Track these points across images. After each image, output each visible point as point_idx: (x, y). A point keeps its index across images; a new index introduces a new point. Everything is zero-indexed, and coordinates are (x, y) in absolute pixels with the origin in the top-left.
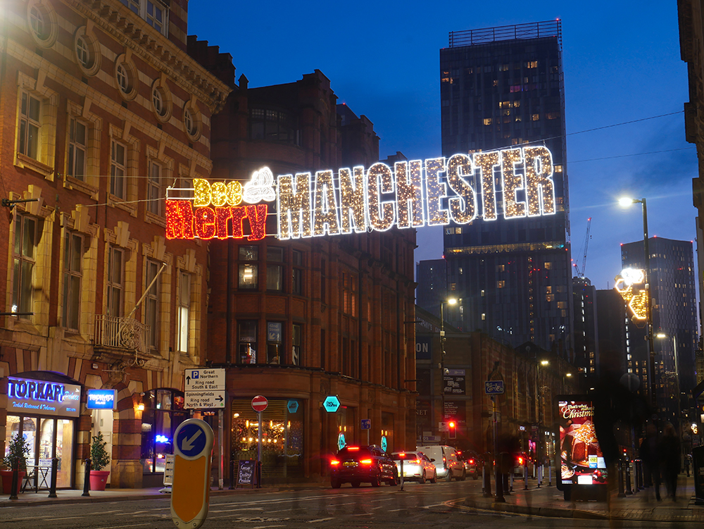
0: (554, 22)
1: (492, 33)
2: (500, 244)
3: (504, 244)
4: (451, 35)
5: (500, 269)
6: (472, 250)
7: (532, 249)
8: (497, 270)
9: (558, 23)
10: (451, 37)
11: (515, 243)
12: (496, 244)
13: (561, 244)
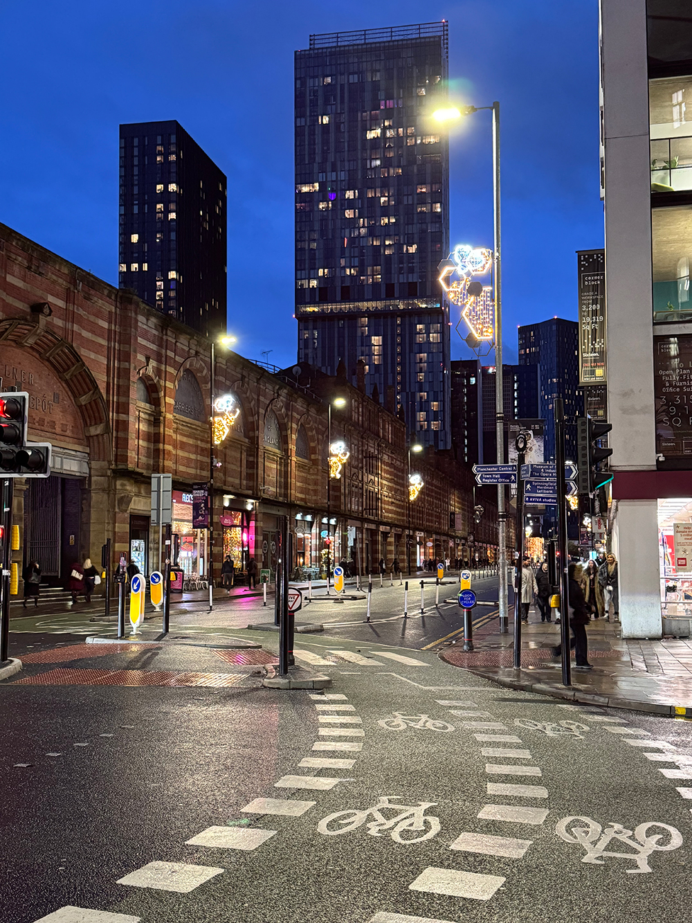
0: (438, 25)
1: (363, 37)
2: (363, 301)
3: (368, 300)
4: (312, 38)
5: (363, 333)
6: (329, 307)
7: (401, 307)
8: (359, 334)
9: (444, 26)
10: (312, 42)
11: (381, 300)
12: (359, 302)
13: (436, 302)
